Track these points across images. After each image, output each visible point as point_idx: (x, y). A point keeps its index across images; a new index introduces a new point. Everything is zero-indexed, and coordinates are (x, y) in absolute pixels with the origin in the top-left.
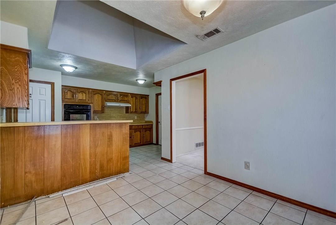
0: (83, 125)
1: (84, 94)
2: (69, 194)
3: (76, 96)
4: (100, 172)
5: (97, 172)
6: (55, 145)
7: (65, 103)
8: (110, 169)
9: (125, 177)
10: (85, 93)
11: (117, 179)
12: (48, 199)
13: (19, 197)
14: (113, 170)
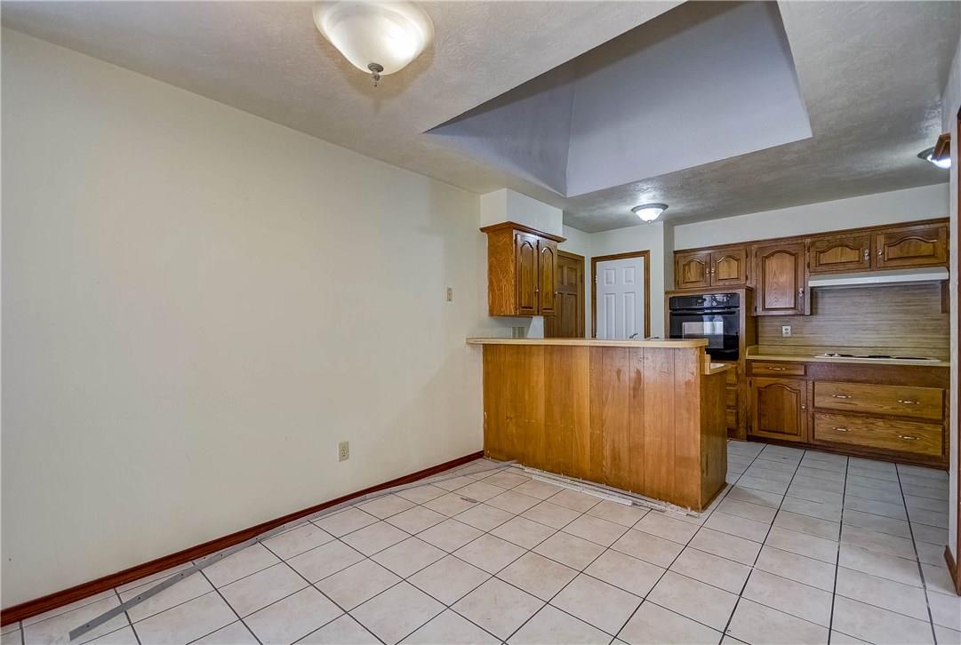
0: (578, 349)
1: (734, 264)
2: (541, 479)
3: (710, 273)
4: (613, 472)
5: (604, 464)
6: (537, 382)
7: (672, 296)
8: (637, 474)
9: (665, 514)
10: (737, 260)
11: (634, 504)
12: (519, 471)
13: (500, 452)
14: (646, 479)
